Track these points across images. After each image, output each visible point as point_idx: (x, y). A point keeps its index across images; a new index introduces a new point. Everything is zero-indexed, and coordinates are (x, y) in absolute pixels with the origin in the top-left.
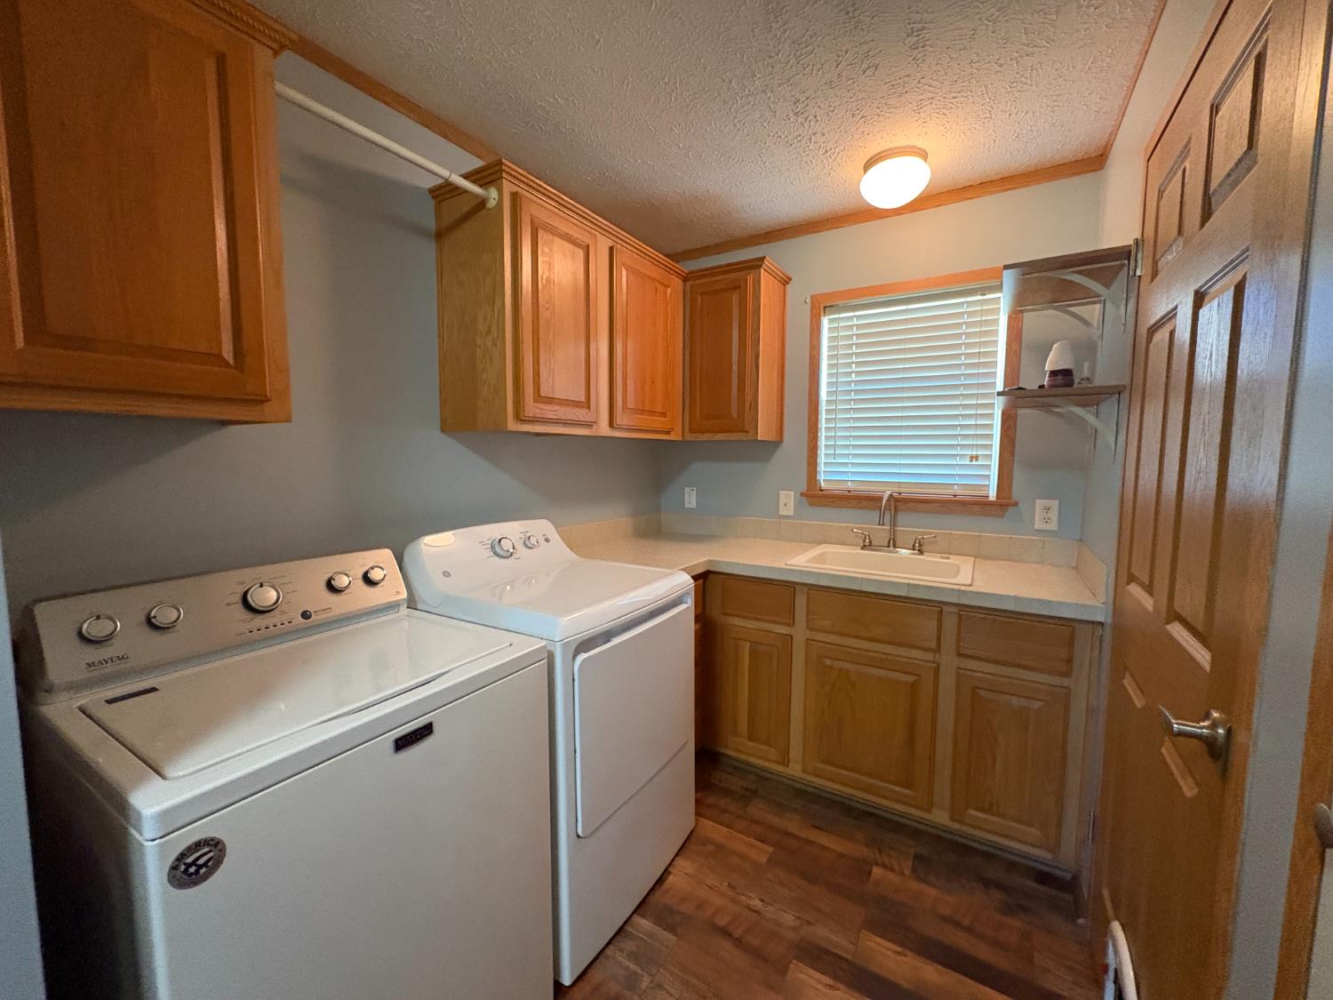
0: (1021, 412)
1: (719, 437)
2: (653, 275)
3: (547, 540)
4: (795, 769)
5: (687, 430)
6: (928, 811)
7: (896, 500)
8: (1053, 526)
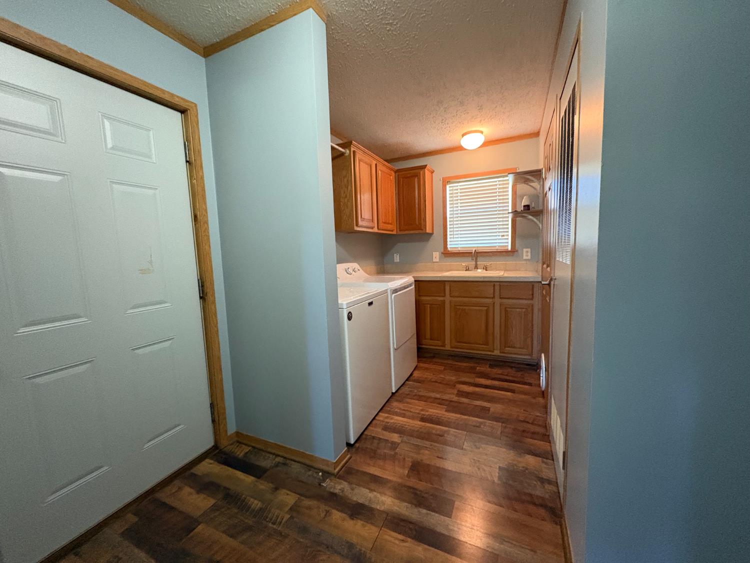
0: (517, 219)
1: (412, 232)
2: (386, 172)
3: (359, 270)
4: (448, 347)
5: (398, 230)
6: (493, 352)
7: (477, 253)
8: (529, 257)
